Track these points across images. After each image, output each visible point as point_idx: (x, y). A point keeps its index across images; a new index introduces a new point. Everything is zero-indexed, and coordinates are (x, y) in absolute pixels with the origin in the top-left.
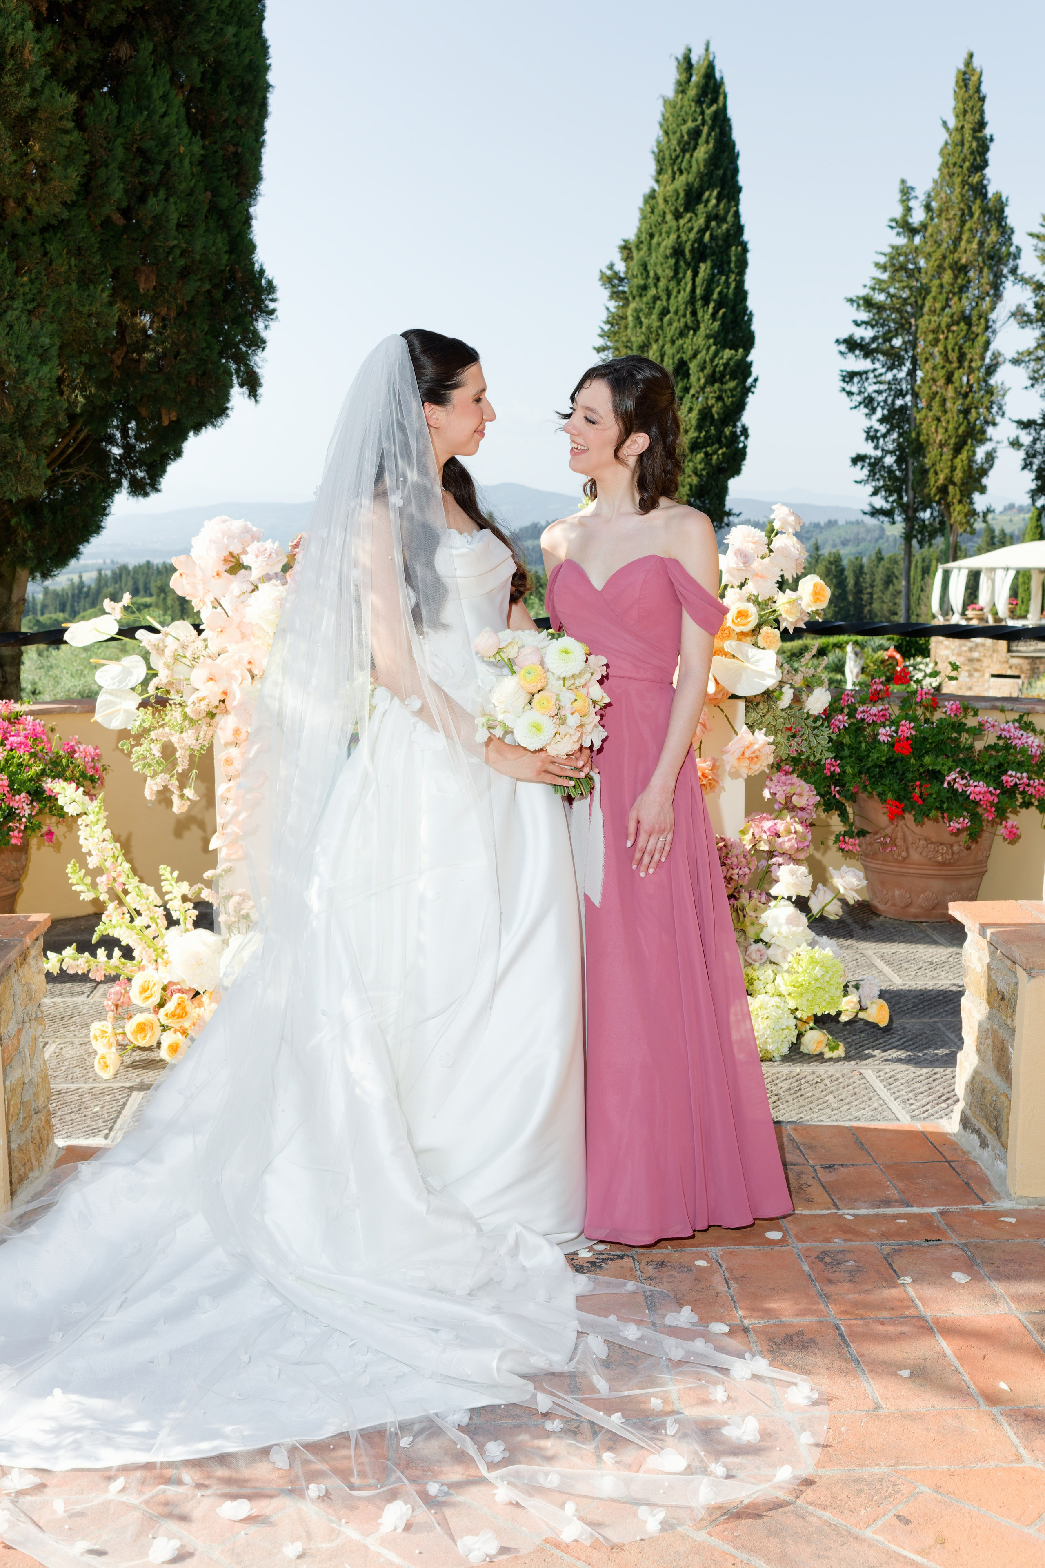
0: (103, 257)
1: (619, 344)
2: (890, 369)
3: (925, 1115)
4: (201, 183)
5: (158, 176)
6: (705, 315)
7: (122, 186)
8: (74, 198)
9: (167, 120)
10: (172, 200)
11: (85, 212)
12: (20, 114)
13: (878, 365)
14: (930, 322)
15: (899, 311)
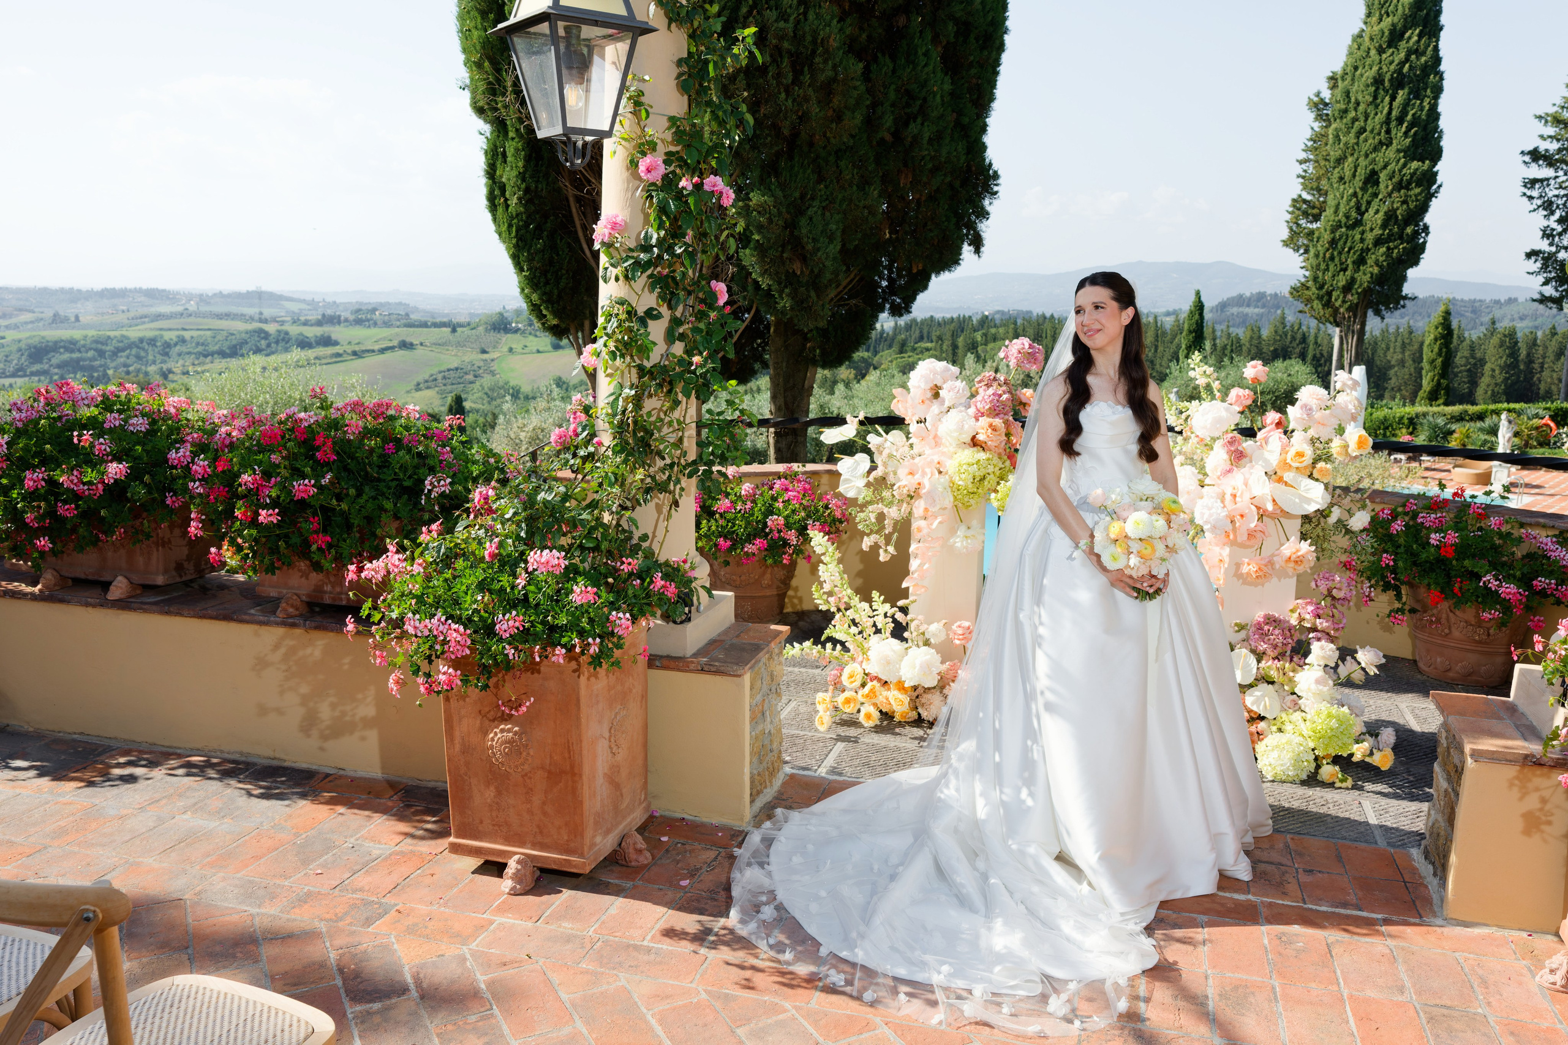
0: (877, 165)
1: (1321, 158)
4: (949, 109)
5: (917, 108)
6: (1398, 133)
7: (892, 117)
8: (858, 130)
9: (926, 70)
10: (927, 124)
13: (1561, 173)
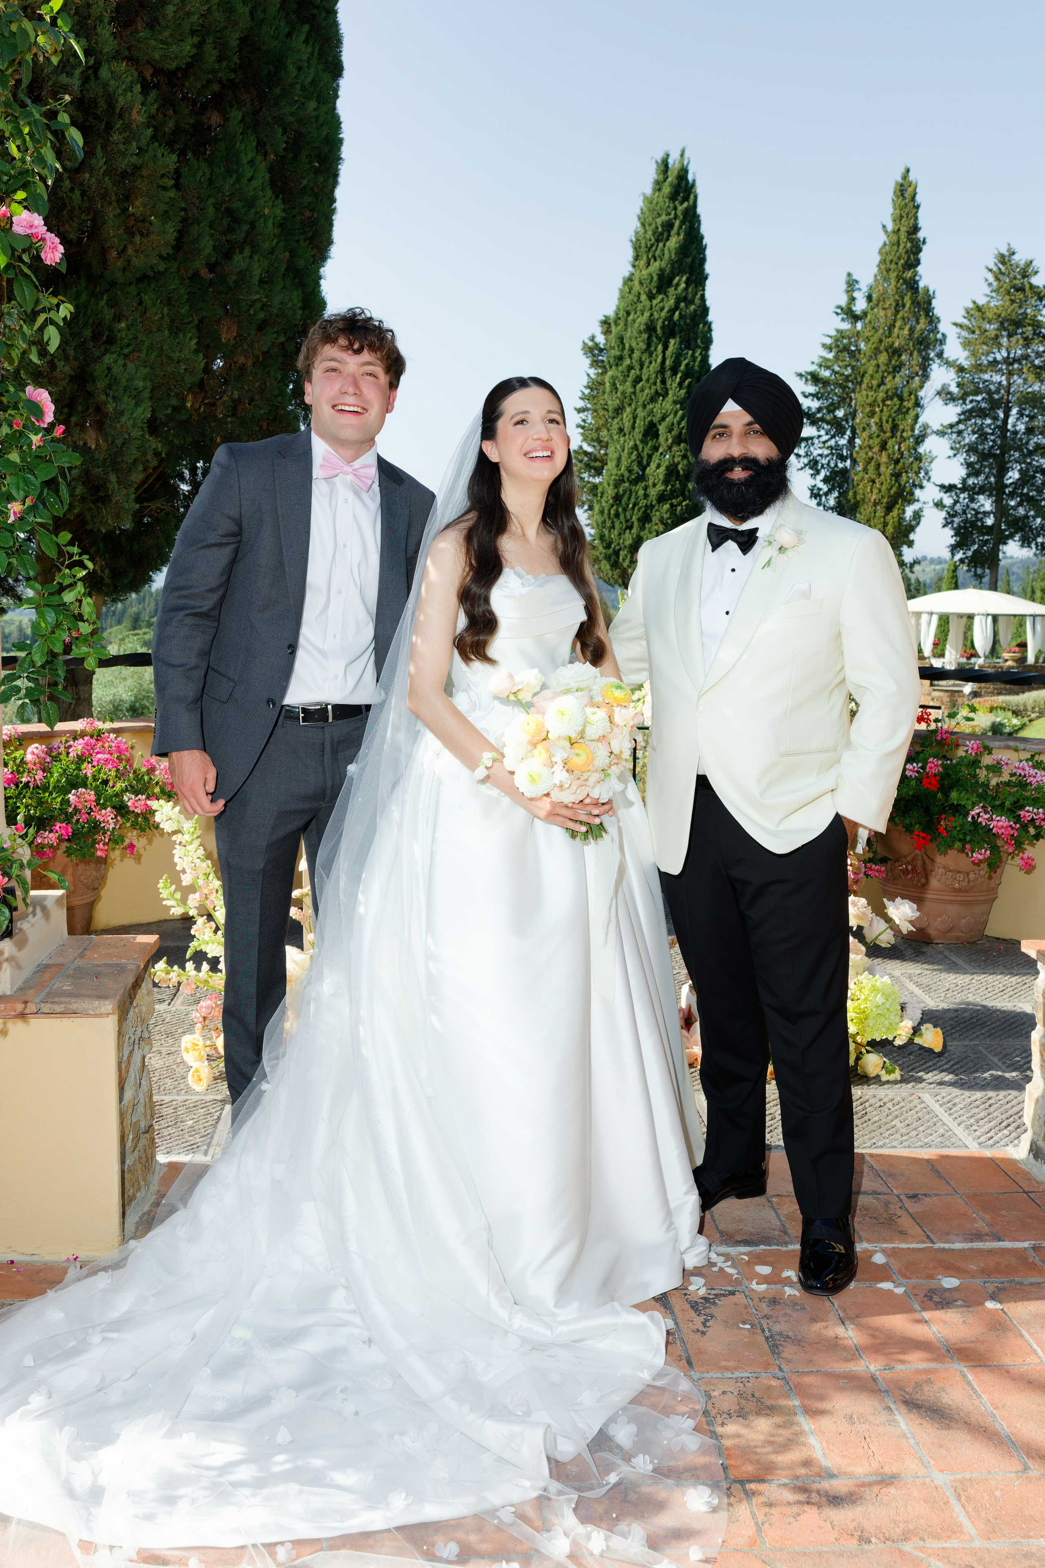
0: (190, 308)
1: (599, 407)
2: (833, 437)
3: (991, 1142)
4: (282, 244)
5: (243, 235)
6: (673, 384)
7: (211, 243)
8: (171, 252)
9: (253, 182)
10: (256, 257)
11: (176, 265)
12: (125, 171)
13: (823, 432)
14: (867, 396)
15: (841, 386)
